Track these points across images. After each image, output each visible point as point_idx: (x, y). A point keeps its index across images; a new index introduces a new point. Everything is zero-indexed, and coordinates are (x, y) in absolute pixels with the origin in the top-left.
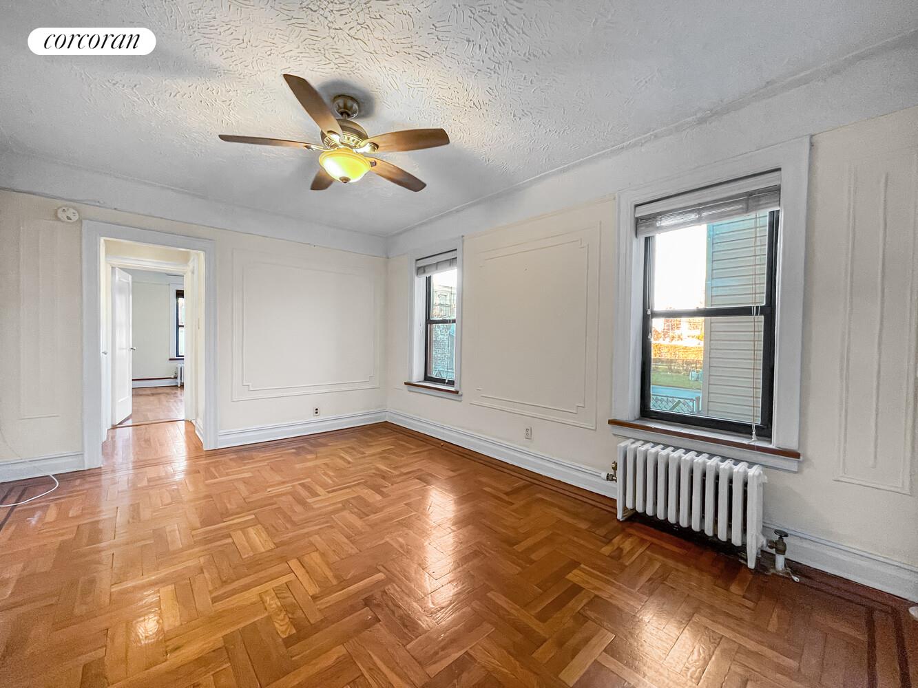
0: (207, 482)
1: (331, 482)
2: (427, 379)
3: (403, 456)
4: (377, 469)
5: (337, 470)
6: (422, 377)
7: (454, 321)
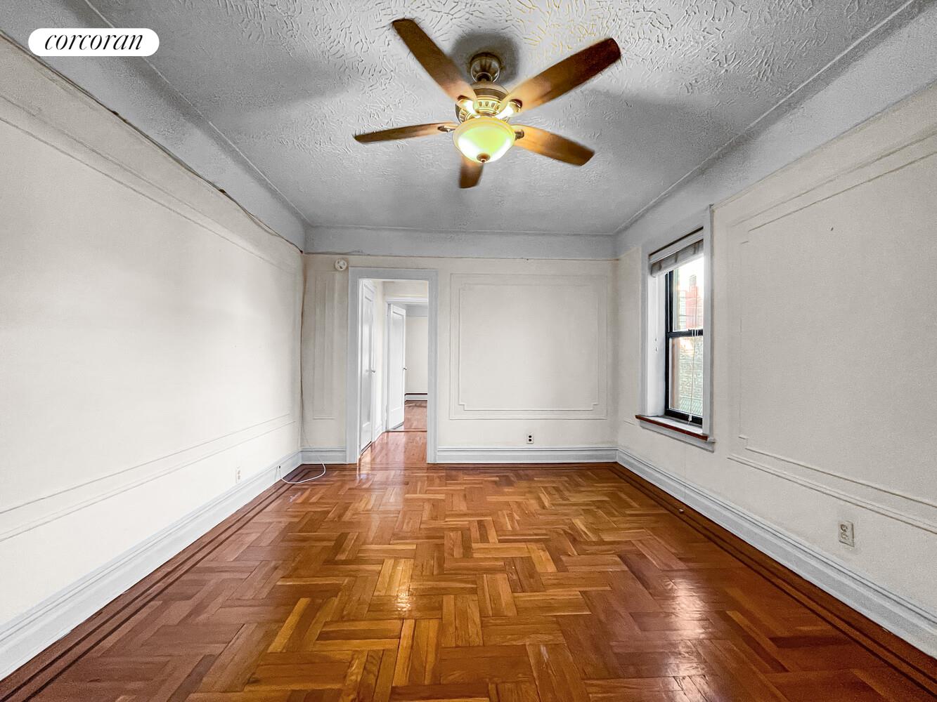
0: (407, 495)
1: (510, 528)
2: (669, 413)
3: (614, 516)
4: (573, 527)
5: (526, 514)
6: (661, 411)
7: (700, 333)
